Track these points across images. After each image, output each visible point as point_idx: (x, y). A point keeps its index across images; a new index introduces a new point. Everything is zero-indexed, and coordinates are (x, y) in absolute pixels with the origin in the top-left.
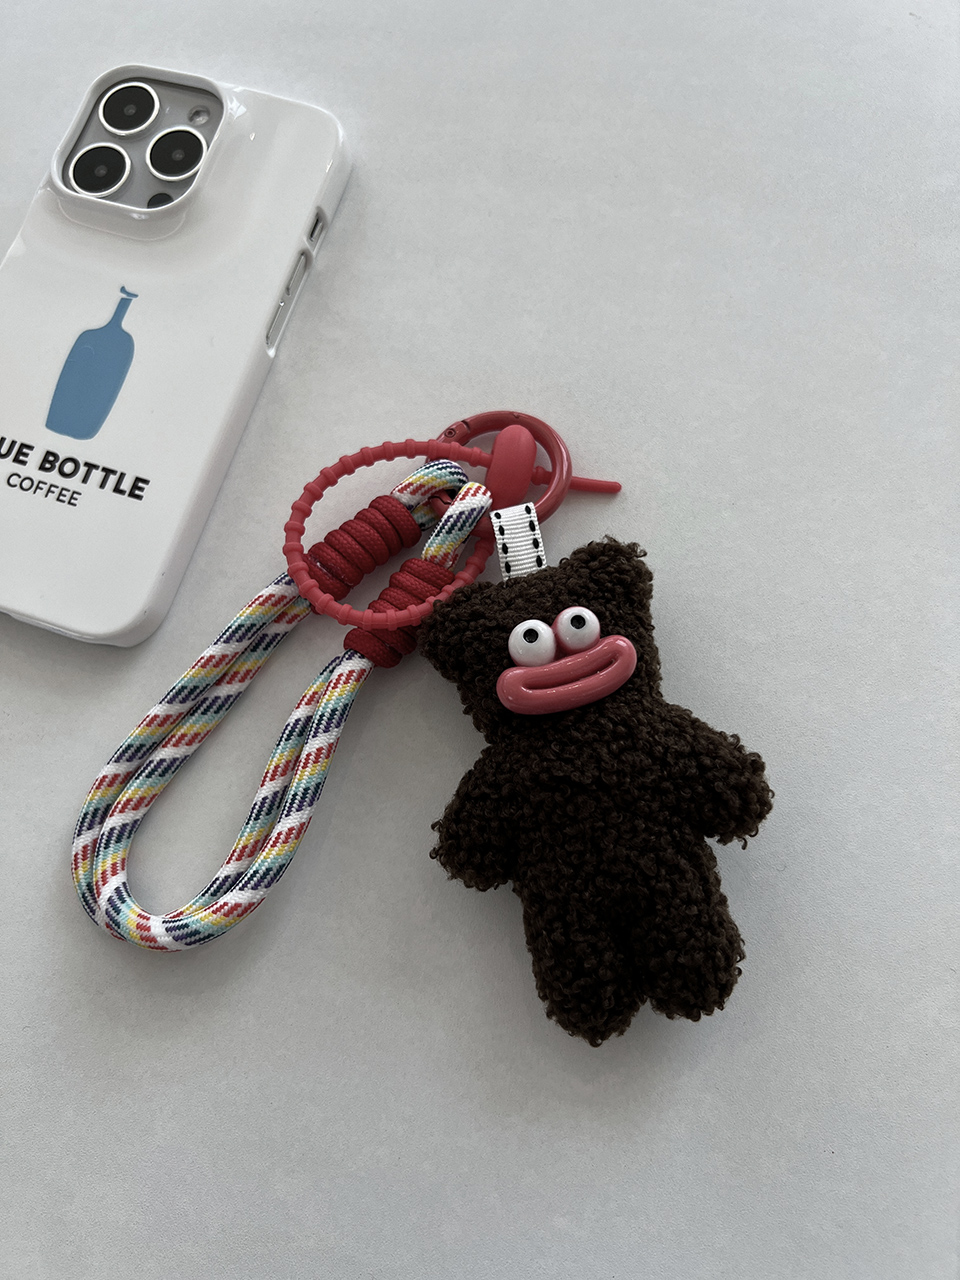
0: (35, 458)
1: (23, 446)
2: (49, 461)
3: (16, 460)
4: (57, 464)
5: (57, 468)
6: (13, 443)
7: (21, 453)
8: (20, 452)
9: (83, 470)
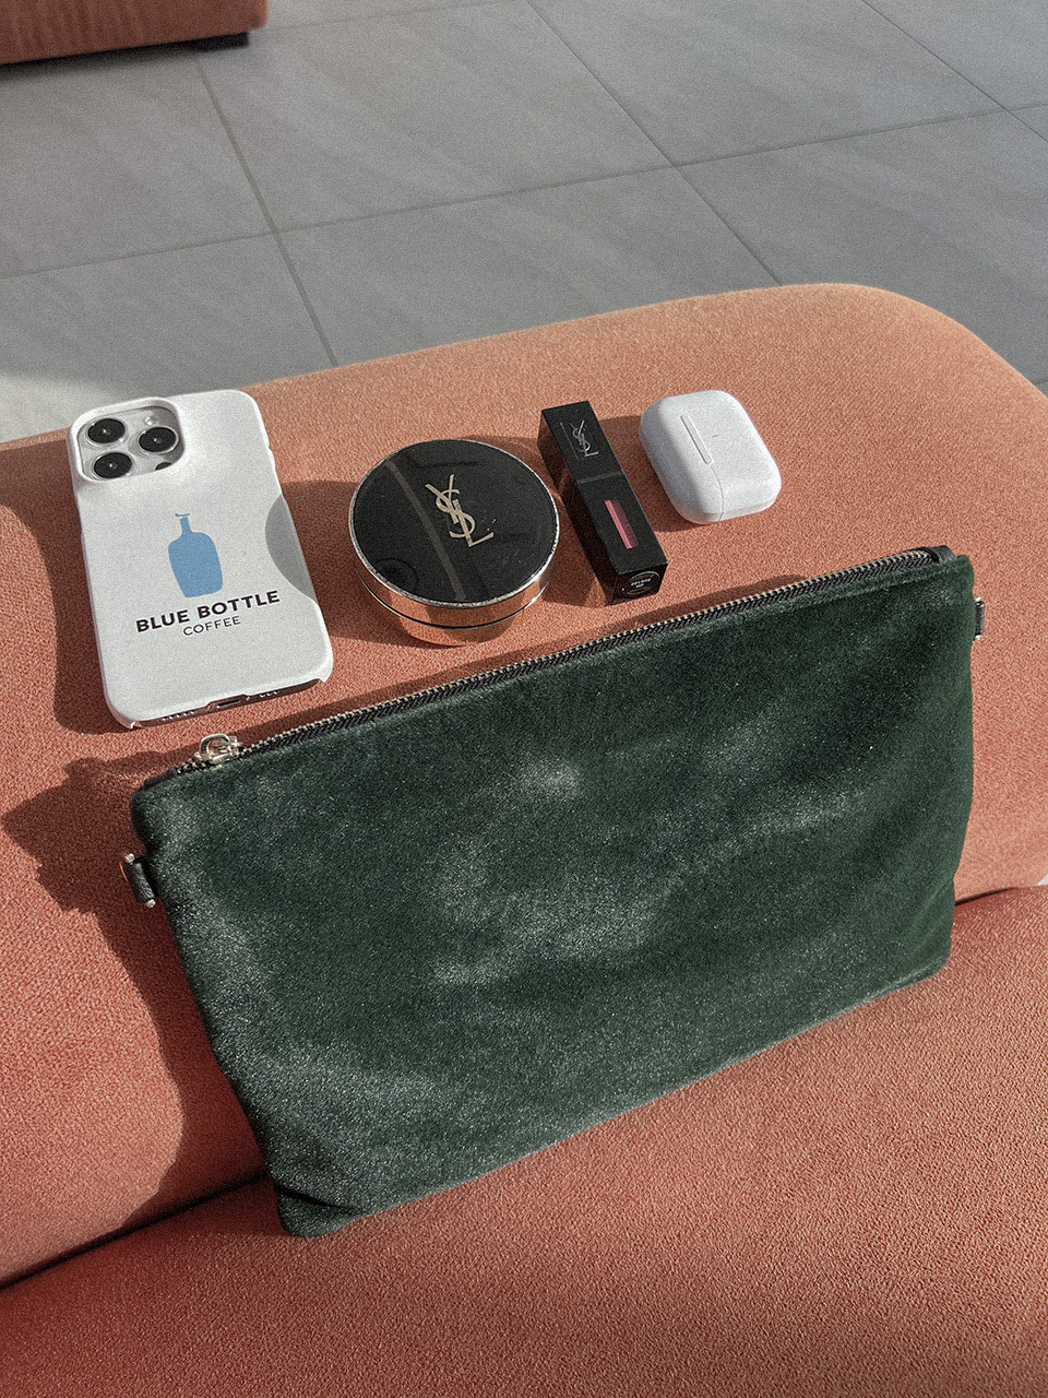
0: (193, 615)
1: (179, 613)
2: (204, 611)
3: (181, 621)
4: (210, 610)
5: (212, 613)
6: (172, 615)
7: (182, 617)
8: (180, 617)
9: (230, 605)
